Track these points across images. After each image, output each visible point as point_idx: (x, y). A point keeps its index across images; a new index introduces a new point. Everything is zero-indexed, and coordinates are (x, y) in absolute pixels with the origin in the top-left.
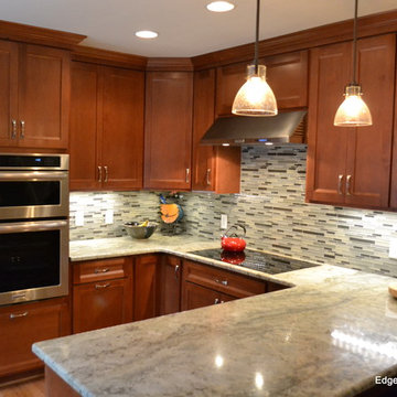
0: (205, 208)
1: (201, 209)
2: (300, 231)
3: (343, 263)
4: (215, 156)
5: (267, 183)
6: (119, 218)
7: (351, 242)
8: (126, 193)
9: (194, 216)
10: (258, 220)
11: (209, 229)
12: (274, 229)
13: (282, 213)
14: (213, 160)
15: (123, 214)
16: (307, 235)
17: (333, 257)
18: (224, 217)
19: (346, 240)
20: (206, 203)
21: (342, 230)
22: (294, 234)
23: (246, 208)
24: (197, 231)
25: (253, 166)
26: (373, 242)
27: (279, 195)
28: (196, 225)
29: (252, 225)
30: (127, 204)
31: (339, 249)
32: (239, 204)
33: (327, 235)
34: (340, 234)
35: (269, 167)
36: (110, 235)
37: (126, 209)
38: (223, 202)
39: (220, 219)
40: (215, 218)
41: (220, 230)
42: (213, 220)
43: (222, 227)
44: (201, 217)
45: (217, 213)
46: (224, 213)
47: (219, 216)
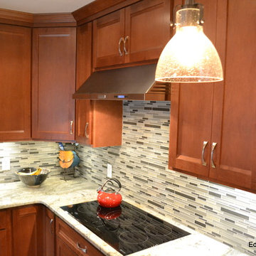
0: (96, 156)
1: (93, 157)
2: (173, 191)
3: (214, 234)
4: (92, 111)
5: (144, 138)
6: (17, 165)
7: (222, 213)
8: (24, 142)
9: (87, 161)
10: (136, 173)
11: (98, 175)
12: (150, 185)
13: (157, 169)
14: (90, 113)
15: (21, 161)
16: (179, 197)
17: (204, 226)
18: (109, 166)
19: (217, 209)
20: (96, 151)
21: (213, 198)
22: (167, 193)
23: (125, 158)
24: (90, 176)
25: (132, 119)
26: (247, 218)
27: (154, 150)
28: (89, 171)
29: (131, 177)
30: (25, 151)
31: (209, 217)
32: (121, 156)
33: (198, 200)
34: (211, 202)
35: (146, 122)
36: (8, 180)
37: (23, 156)
38: (109, 152)
39: (107, 168)
40: (103, 166)
41: (107, 178)
42: (101, 168)
43: (108, 176)
44: (93, 164)
45: (105, 162)
46: (109, 163)
47: (106, 165)
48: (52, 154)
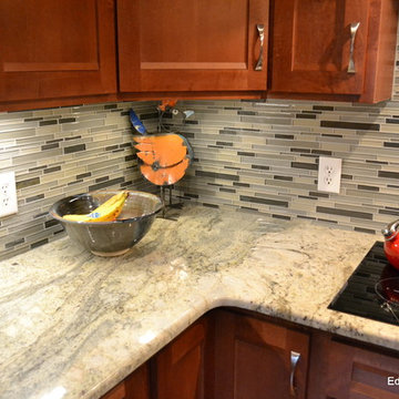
0: (260, 141)
1: (245, 143)
6: (32, 191)
8: (46, 114)
9: (223, 160)
11: (273, 192)
15: (44, 179)
20: (261, 126)
24: (234, 198)
30: (52, 145)
37: (50, 162)
38: (324, 124)
39: (315, 167)
40: (293, 165)
41: (315, 195)
42: (287, 170)
43: (321, 187)
44: (246, 164)
45: (304, 152)
46: (328, 154)
47: (312, 161)
48: (114, 149)
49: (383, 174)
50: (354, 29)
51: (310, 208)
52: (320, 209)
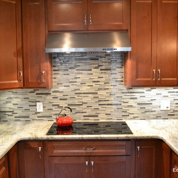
2: (105, 104)
3: (134, 117)
5: (76, 78)
7: (138, 106)
11: (25, 114)
12: (85, 106)
16: (109, 106)
17: (128, 116)
19: (135, 105)
22: (100, 107)
23: (57, 94)
26: (151, 104)
27: (87, 84)
28: (11, 113)
31: (131, 110)
33: (123, 104)
34: (132, 103)
35: (77, 68)
38: (37, 94)
39: (36, 106)
40: (30, 106)
41: (37, 113)
42: (28, 107)
43: (38, 111)
44: (16, 107)
45: (32, 102)
46: (39, 102)
47: (35, 104)
49: (53, 105)
50: (43, 72)
51: (35, 117)
52: (38, 117)
